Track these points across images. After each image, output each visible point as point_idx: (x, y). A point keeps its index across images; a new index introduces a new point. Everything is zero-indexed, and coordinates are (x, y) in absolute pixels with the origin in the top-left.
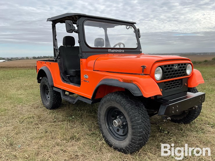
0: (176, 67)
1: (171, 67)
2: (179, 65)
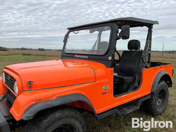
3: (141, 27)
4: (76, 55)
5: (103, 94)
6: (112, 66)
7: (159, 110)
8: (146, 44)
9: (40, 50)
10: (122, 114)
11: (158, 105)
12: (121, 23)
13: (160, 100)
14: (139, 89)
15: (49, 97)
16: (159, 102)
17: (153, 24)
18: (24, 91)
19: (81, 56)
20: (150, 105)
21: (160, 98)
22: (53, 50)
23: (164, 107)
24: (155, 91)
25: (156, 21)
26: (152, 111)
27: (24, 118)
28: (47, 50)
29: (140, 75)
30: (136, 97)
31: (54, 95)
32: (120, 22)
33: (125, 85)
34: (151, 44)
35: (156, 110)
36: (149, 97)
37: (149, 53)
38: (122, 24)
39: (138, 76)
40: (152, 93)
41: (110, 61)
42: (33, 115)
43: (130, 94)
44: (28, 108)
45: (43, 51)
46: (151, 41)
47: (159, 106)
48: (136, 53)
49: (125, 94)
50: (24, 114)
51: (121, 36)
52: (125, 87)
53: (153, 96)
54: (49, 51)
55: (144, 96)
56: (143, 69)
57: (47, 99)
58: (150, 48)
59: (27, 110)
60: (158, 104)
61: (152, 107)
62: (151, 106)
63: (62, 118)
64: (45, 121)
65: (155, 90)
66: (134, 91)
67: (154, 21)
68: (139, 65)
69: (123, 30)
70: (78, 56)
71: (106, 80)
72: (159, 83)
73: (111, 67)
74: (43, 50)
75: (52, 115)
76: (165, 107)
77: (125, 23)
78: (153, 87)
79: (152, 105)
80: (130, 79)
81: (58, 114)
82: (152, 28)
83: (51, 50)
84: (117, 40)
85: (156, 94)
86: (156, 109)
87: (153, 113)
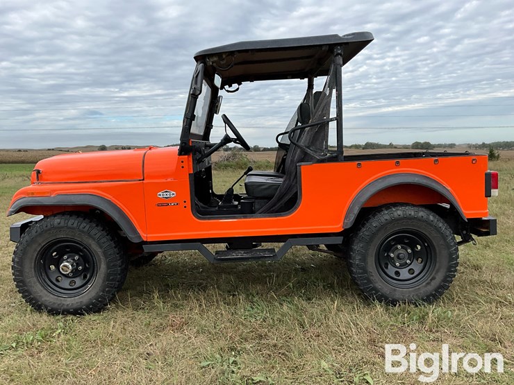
5: (160, 205)
7: (398, 290)
9: (417, 146)
11: (403, 278)
14: (290, 214)
16: (411, 271)
21: (419, 260)
35: (366, 283)
42: (15, 211)
47: (408, 282)
57: (42, 194)
60: (405, 275)
71: (171, 179)
73: (181, 155)
74: (426, 146)
78: (347, 215)
85: (366, 237)
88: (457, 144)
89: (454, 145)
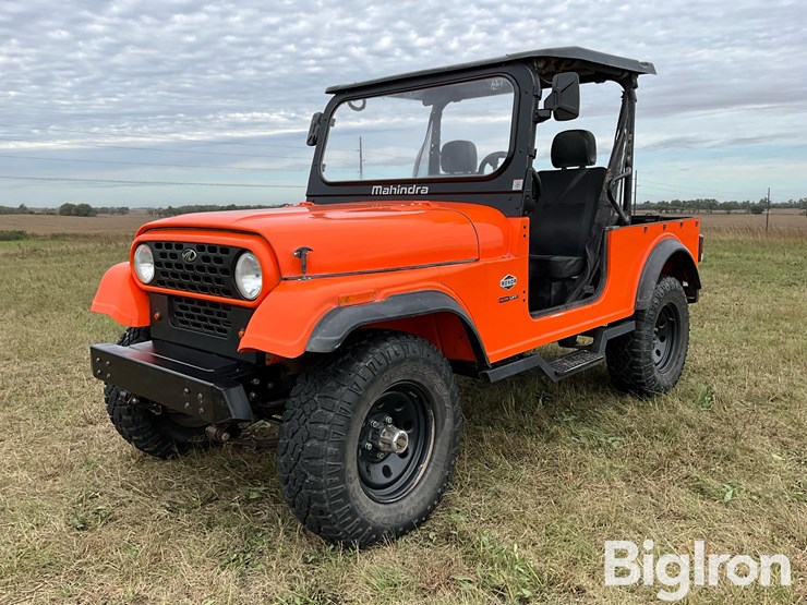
0: (189, 255)
1: (174, 250)
2: (200, 247)
3: (597, 82)
4: (377, 187)
5: (503, 300)
6: (524, 211)
7: (663, 377)
8: (616, 143)
9: (68, 210)
10: (556, 373)
11: (657, 361)
12: (545, 67)
13: (660, 345)
14: (598, 297)
15: (368, 295)
16: (658, 353)
17: (637, 73)
18: (285, 279)
19: (398, 190)
20: (632, 358)
21: (662, 340)
22: (134, 210)
23: (675, 368)
24: (647, 307)
25: (646, 64)
26: (640, 378)
27: (314, 347)
28: (104, 211)
29: (602, 251)
30: (591, 321)
31: (379, 290)
32: (541, 65)
33: (553, 284)
34: (631, 142)
35: (650, 374)
36: (630, 327)
37: (625, 174)
38: (547, 70)
39: (595, 252)
40: (638, 316)
41: (517, 195)
42: (340, 340)
43: (573, 311)
44: (322, 320)
45: (86, 215)
46: (631, 131)
47: (659, 366)
48: (582, 174)
49: (558, 311)
50: (312, 336)
51: (551, 110)
52: (553, 293)
53: (643, 324)
54: (116, 216)
55: (611, 325)
56: (611, 230)
57: (363, 297)
58: (629, 158)
59: (319, 325)
60: (656, 359)
61: (638, 364)
62: (637, 360)
63: (402, 361)
64: (362, 364)
65: (648, 301)
66: (584, 304)
67: (642, 64)
68: (598, 215)
69: (560, 88)
70: (387, 191)
71: (508, 258)
72: (658, 283)
73: (524, 216)
74: (85, 211)
75: (378, 350)
76: (679, 367)
77: (557, 69)
78: (641, 293)
79: (637, 355)
80: (572, 262)
81: (391, 348)
82: (636, 87)
83: (123, 211)
84: (538, 125)
85: (652, 318)
86: (652, 369)
87: (643, 384)
88: (130, 208)
89: (127, 209)
